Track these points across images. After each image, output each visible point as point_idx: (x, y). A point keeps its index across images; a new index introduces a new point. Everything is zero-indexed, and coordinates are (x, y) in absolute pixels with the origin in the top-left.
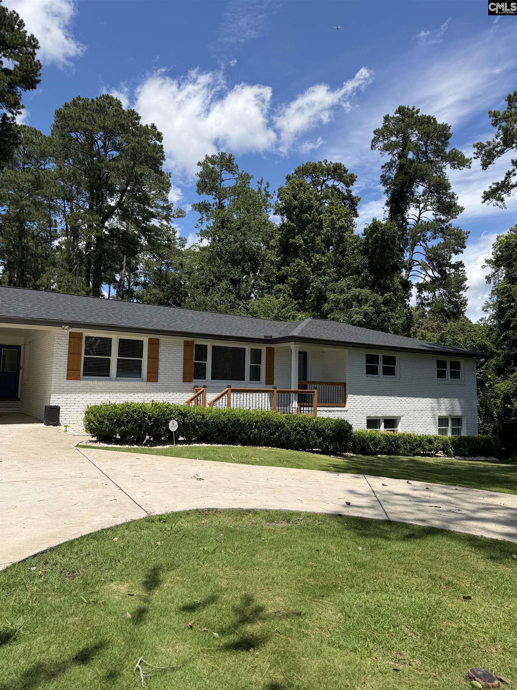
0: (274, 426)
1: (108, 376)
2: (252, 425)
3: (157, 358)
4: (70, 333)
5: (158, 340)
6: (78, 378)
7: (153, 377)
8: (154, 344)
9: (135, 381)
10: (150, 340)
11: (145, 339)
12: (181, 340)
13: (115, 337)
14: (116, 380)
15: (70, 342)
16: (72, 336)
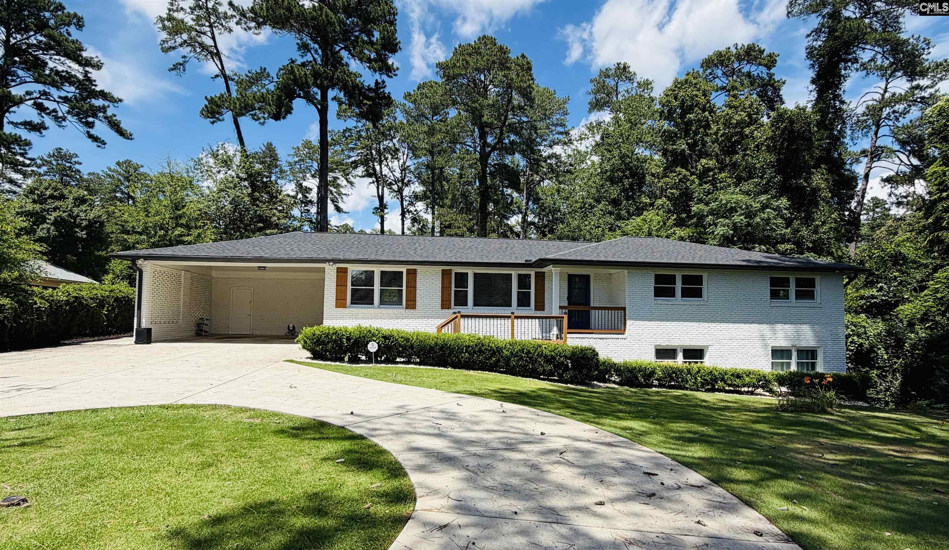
0: (490, 351)
1: (373, 304)
2: (462, 349)
3: (415, 287)
4: (338, 268)
5: (415, 270)
6: (344, 306)
7: (411, 304)
8: (412, 274)
9: (396, 308)
10: (407, 270)
11: (403, 269)
12: (440, 268)
13: (377, 270)
14: (379, 307)
15: (337, 276)
16: (339, 270)
